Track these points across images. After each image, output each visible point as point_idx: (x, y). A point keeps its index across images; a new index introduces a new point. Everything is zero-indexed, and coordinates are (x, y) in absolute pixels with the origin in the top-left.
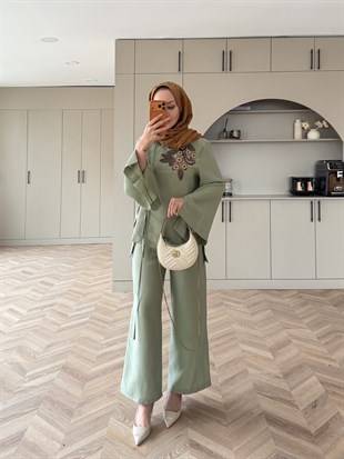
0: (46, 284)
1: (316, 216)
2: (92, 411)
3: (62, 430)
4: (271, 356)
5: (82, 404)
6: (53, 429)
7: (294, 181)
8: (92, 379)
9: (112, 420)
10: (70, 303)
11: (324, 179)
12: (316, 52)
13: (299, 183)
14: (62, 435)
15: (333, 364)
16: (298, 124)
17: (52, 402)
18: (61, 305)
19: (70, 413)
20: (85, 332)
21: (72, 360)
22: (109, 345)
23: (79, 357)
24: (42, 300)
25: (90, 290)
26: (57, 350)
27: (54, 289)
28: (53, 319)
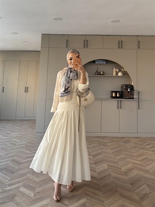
0: (8, 134)
1: (119, 107)
2: (21, 172)
3: (9, 177)
4: (92, 158)
5: (18, 170)
6: (6, 177)
8: (23, 163)
9: (28, 175)
10: (18, 140)
11: (123, 92)
12: (121, 41)
13: (114, 93)
14: (10, 178)
15: (115, 160)
16: (114, 69)
17: (7, 169)
18: (14, 141)
19: (13, 173)
20: (22, 150)
21: (16, 158)
22: (31, 154)
23: (19, 157)
24: (6, 139)
25: (26, 136)
26: (11, 155)
27: (11, 135)
28: (10, 146)
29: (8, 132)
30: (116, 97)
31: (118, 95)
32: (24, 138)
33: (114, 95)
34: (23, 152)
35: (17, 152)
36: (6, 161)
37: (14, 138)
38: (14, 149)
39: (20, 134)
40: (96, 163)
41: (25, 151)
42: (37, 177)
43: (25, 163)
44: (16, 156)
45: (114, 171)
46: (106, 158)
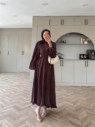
0: (12, 83)
1: (87, 65)
2: (21, 119)
6: (10, 124)
7: (81, 55)
9: (27, 122)
11: (89, 55)
12: (86, 20)
13: (82, 56)
14: (12, 126)
18: (15, 89)
19: (15, 119)
20: (21, 97)
21: (17, 104)
23: (19, 103)
24: (10, 87)
25: (23, 85)
26: (13, 101)
27: (13, 84)
28: (12, 93)
29: (12, 82)
30: (84, 59)
31: (85, 57)
32: (22, 86)
33: (82, 57)
34: (22, 98)
35: (17, 99)
36: (10, 108)
37: (15, 86)
38: (15, 96)
39: (19, 83)
40: (77, 110)
41: (24, 98)
42: (34, 125)
43: (23, 109)
44: (17, 102)
45: (93, 119)
46: (83, 105)
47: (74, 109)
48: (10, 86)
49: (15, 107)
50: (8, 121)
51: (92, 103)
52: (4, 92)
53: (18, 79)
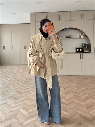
4: (64, 90)
9: (25, 101)
10: (21, 78)
13: (78, 49)
14: (14, 103)
22: (28, 87)
23: (21, 89)
25: (26, 75)
26: (16, 88)
27: (18, 75)
28: (16, 81)
29: (16, 73)
30: (79, 52)
31: (80, 51)
32: (24, 76)
33: (78, 51)
34: (23, 85)
35: (20, 86)
36: (13, 92)
37: (19, 76)
38: (18, 84)
39: (22, 74)
40: (65, 93)
41: (25, 85)
42: (30, 102)
43: (24, 93)
44: (19, 88)
45: (77, 99)
46: (72, 90)
47: (64, 93)
48: (14, 76)
49: (17, 91)
50: (12, 100)
51: (80, 88)
52: (9, 81)
53: (22, 71)
